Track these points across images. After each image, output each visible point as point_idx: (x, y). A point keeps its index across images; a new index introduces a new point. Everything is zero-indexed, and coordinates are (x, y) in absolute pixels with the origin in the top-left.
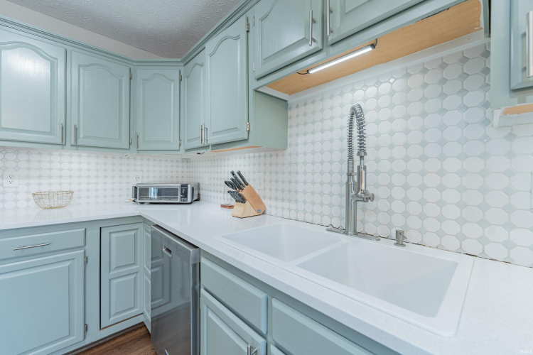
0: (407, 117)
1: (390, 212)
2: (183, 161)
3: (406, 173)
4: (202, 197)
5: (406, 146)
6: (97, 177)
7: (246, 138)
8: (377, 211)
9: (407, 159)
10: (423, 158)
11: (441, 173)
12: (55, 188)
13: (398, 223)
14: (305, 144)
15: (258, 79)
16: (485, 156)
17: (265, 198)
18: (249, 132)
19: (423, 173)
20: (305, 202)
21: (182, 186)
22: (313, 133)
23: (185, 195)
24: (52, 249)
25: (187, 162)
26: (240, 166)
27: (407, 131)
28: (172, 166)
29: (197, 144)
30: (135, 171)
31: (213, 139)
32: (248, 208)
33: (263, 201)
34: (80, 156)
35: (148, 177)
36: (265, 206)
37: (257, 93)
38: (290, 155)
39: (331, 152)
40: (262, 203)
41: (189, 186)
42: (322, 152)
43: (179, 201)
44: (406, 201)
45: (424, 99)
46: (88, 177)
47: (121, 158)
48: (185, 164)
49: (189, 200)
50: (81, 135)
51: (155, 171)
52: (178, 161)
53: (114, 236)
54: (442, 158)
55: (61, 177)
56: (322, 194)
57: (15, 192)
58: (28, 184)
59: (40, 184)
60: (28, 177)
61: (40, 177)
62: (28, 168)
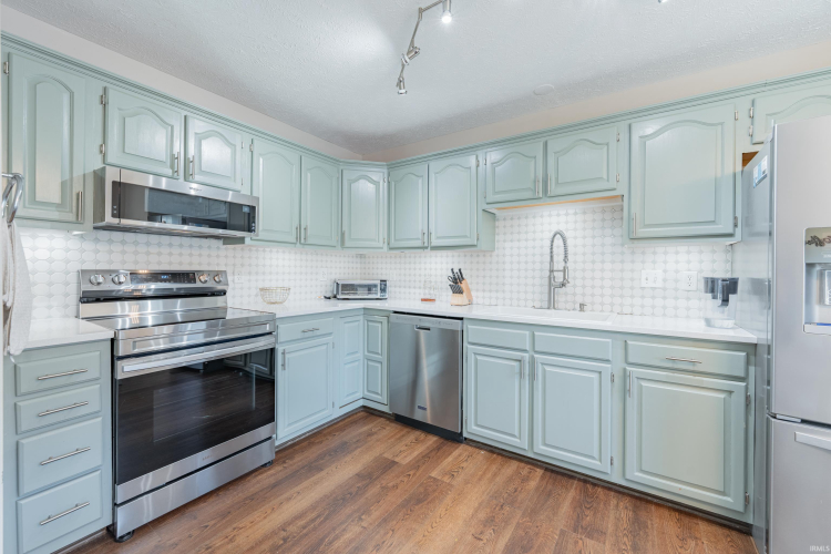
0: (584, 237)
1: (574, 294)
2: (357, 257)
3: (584, 270)
5: (584, 254)
6: (295, 273)
8: (566, 294)
9: (584, 262)
10: (593, 262)
11: (602, 270)
13: (579, 300)
14: (511, 248)
15: (488, 204)
16: (622, 262)
19: (593, 270)
20: (511, 292)
21: (381, 282)
22: (519, 240)
25: (361, 257)
27: (584, 246)
28: (349, 262)
29: (419, 243)
31: (435, 242)
32: (465, 297)
35: (331, 273)
36: (472, 297)
37: (484, 211)
38: (498, 256)
39: (534, 255)
42: (526, 255)
43: (380, 297)
44: (584, 287)
45: (593, 228)
46: (289, 273)
47: (312, 254)
48: (358, 260)
50: (309, 235)
52: (353, 257)
54: (603, 262)
55: (271, 273)
56: (526, 285)
57: (242, 288)
58: (250, 281)
59: (257, 281)
60: (250, 273)
61: (257, 273)
62: (250, 265)
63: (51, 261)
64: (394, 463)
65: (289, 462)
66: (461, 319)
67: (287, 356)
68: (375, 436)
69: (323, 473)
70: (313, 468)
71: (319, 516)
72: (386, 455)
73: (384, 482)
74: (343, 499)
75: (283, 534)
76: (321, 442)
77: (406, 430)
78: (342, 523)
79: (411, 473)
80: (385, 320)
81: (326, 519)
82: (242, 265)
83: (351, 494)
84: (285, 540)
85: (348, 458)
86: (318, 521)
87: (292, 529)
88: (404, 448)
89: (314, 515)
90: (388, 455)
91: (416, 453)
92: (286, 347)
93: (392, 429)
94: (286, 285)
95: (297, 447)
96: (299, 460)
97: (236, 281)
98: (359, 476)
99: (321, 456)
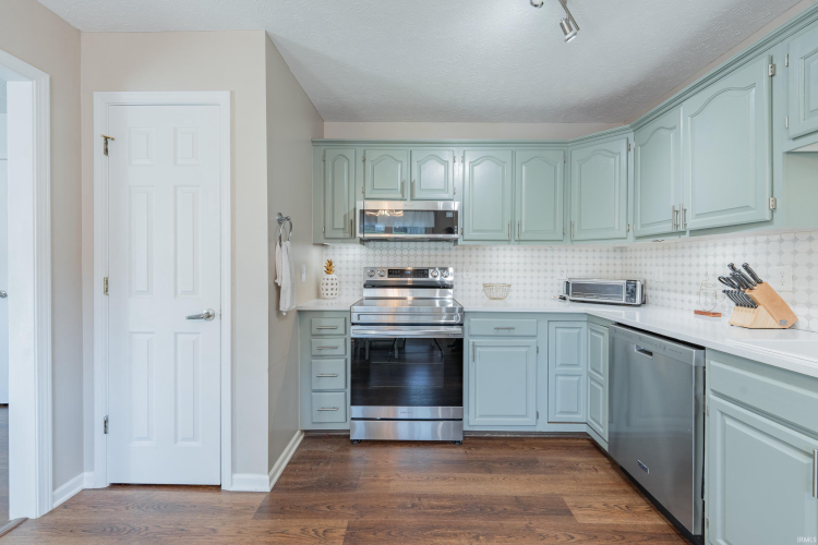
2: (615, 251)
4: (649, 299)
6: (525, 270)
7: (768, 218)
12: (501, 281)
15: (795, 139)
17: (794, 304)
18: (773, 211)
21: (629, 282)
23: (632, 294)
24: (516, 334)
25: (622, 251)
26: (734, 255)
28: (601, 258)
29: (668, 228)
30: (560, 264)
31: (692, 223)
32: (761, 315)
33: (792, 308)
34: (512, 250)
35: (573, 271)
36: (795, 317)
37: (790, 155)
40: (790, 312)
41: (638, 283)
43: (623, 302)
46: (518, 270)
47: (546, 250)
48: (618, 255)
49: (638, 301)
50: (523, 230)
51: (580, 264)
52: (608, 251)
53: (559, 330)
55: (497, 270)
57: (470, 283)
58: (477, 277)
59: (484, 277)
60: (477, 270)
61: (484, 270)
62: (477, 263)
63: (354, 262)
64: (568, 512)
65: (473, 450)
66: (702, 348)
67: (478, 349)
68: (576, 473)
69: (488, 476)
70: (486, 467)
71: (450, 508)
72: (566, 499)
73: (535, 523)
74: (482, 509)
75: (416, 501)
76: (514, 448)
77: (626, 488)
78: (459, 528)
79: (578, 537)
80: (606, 331)
81: (453, 514)
82: (470, 263)
83: (492, 509)
84: (413, 506)
85: (523, 477)
86: (446, 511)
87: (425, 502)
88: (600, 506)
89: (448, 504)
90: (569, 501)
91: (610, 521)
92: (478, 341)
93: (605, 476)
94: (508, 281)
95: (489, 441)
96: (483, 453)
97: (465, 276)
98: (517, 500)
99: (501, 461)
